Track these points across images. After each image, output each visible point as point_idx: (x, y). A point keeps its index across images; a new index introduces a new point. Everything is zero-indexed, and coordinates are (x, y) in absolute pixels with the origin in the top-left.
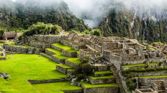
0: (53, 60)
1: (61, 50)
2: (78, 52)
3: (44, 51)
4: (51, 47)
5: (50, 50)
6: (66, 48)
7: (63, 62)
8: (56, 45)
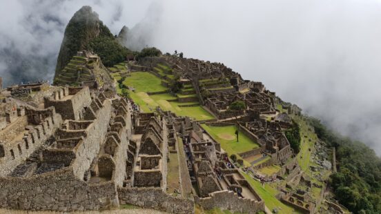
0: (158, 76)
1: (162, 69)
2: (173, 71)
3: (152, 70)
4: (156, 66)
5: (155, 68)
6: (165, 68)
7: (165, 78)
8: (159, 65)
